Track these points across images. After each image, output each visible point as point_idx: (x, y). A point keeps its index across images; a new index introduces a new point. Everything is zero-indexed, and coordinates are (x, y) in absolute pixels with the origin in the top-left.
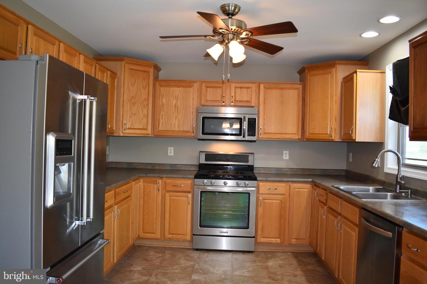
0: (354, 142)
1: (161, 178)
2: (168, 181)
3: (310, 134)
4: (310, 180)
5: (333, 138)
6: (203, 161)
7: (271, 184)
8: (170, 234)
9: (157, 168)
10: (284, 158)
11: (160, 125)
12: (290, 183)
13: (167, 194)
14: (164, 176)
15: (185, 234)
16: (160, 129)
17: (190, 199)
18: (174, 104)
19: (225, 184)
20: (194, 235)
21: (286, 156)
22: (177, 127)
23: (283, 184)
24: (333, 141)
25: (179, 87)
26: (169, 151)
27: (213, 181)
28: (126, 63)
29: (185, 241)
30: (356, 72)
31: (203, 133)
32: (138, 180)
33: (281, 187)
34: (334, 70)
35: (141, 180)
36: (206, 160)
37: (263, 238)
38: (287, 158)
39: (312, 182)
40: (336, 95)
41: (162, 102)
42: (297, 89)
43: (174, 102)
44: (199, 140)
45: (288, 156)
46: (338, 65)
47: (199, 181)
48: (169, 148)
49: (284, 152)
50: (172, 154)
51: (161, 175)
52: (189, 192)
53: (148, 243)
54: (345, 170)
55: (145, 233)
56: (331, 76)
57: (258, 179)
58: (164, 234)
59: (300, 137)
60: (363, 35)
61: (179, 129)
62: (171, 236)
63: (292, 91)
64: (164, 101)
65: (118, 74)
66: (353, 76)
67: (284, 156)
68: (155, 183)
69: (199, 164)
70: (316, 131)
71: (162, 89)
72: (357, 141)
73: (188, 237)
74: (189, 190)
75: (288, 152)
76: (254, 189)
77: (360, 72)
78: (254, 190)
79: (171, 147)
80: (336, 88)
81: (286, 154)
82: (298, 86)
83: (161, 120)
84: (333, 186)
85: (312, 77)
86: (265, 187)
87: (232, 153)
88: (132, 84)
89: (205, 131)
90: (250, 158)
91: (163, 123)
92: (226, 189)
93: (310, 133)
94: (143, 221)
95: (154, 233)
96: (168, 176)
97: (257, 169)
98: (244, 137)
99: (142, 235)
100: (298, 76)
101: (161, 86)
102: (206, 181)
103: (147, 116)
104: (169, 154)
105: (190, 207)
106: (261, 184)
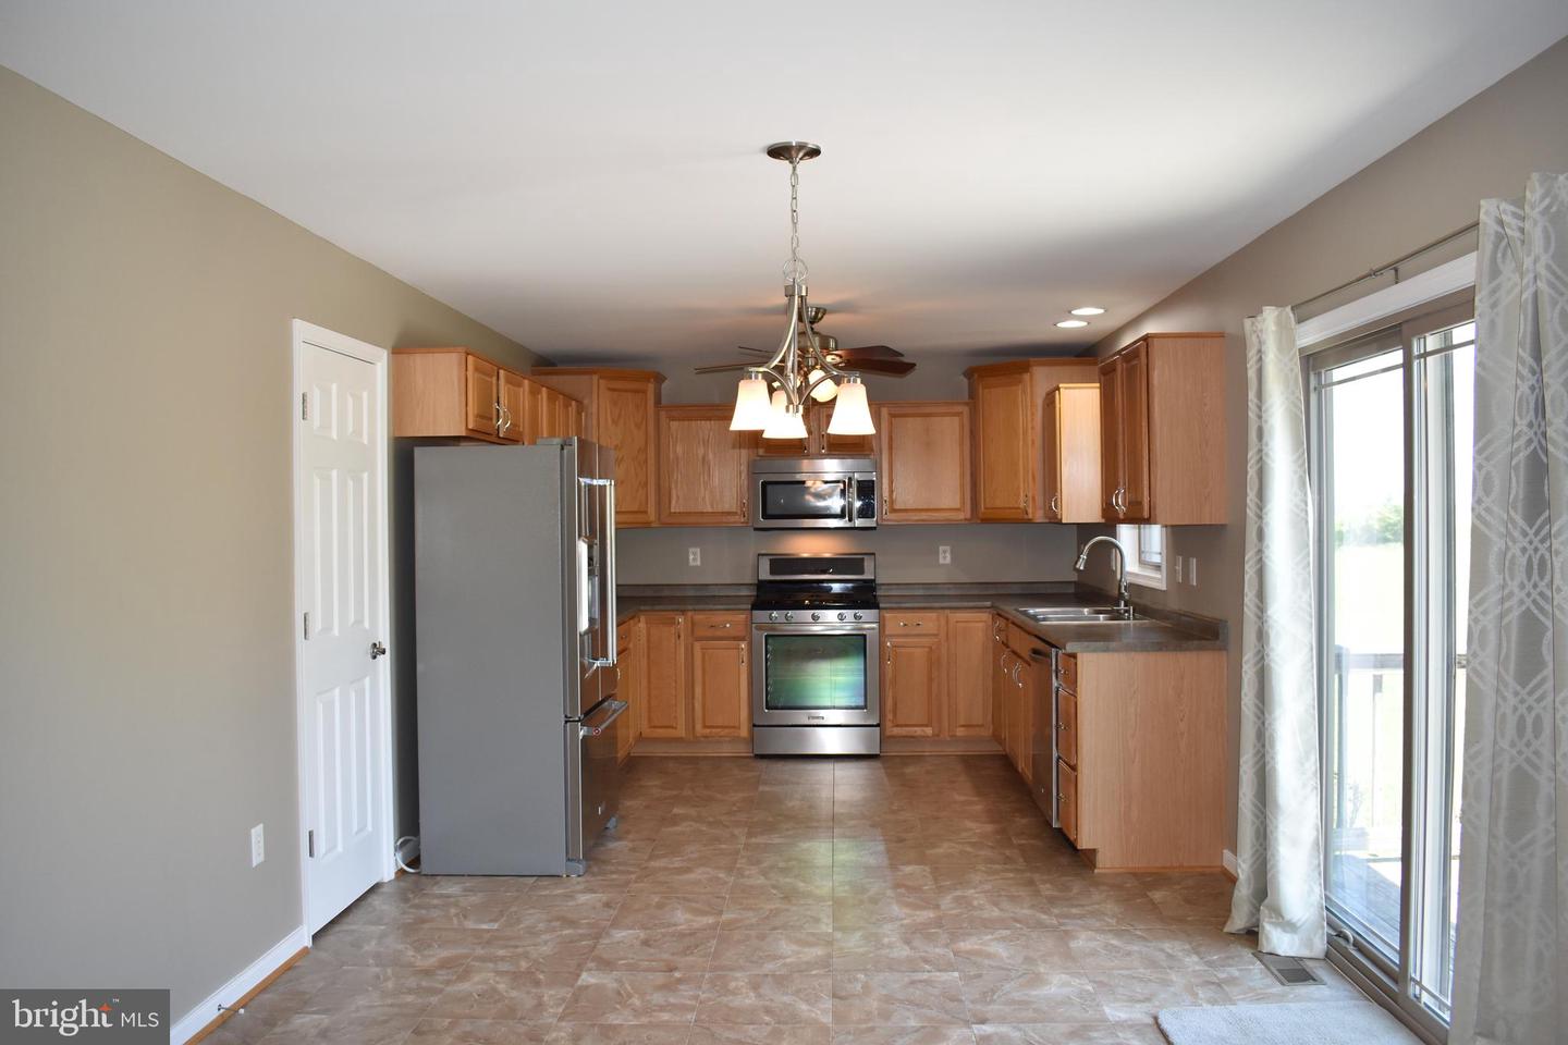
0: (1060, 523)
1: (683, 612)
2: (699, 617)
3: (986, 508)
4: (988, 604)
5: (1030, 516)
6: (765, 575)
7: (909, 615)
8: (705, 727)
9: (666, 593)
10: (941, 561)
11: (673, 502)
12: (947, 611)
13: (697, 646)
14: (690, 607)
15: (737, 724)
16: (672, 510)
17: (745, 654)
18: (700, 457)
19: (815, 618)
20: (754, 726)
21: (945, 557)
22: (708, 503)
23: (933, 615)
24: (1029, 522)
25: (709, 419)
26: (691, 557)
27: (790, 613)
28: (601, 378)
29: (736, 739)
30: (1058, 389)
31: (765, 516)
32: (636, 620)
33: (929, 621)
34: (1026, 377)
35: (642, 618)
36: (772, 573)
37: (897, 726)
38: (948, 560)
39: (992, 607)
40: (1033, 428)
41: (675, 452)
42: (958, 414)
43: (701, 451)
44: (756, 529)
45: (948, 555)
46: (1035, 368)
47: (761, 616)
48: (691, 550)
49: (941, 548)
50: (699, 563)
51: (682, 607)
52: (743, 639)
53: (659, 751)
54: (1075, 582)
55: (655, 727)
56: (1024, 392)
57: (881, 605)
58: (694, 727)
59: (968, 516)
60: (1059, 325)
61: (712, 507)
62: (708, 731)
63: (947, 420)
64: (679, 449)
65: (586, 402)
66: (1054, 397)
67: (941, 556)
68: (672, 622)
69: (756, 582)
70: (999, 503)
71: (674, 425)
72: (1064, 521)
73: (744, 732)
74: (743, 634)
75: (948, 548)
76: (874, 625)
77: (1066, 388)
78: (873, 629)
79: (696, 547)
80: (1033, 414)
81: (945, 552)
82: (959, 409)
83: (674, 492)
84: (1017, 610)
85: (987, 390)
86: (897, 622)
87: (827, 555)
88: (613, 421)
89: (769, 512)
90: (868, 564)
91: (678, 497)
92: (817, 629)
93: (988, 506)
94: (649, 702)
95: (672, 727)
96: (697, 607)
97: (883, 587)
98: (850, 520)
99: (647, 732)
100: (965, 380)
101: (673, 419)
102: (775, 614)
103: (646, 484)
104: (692, 563)
105: (744, 667)
106: (888, 615)
